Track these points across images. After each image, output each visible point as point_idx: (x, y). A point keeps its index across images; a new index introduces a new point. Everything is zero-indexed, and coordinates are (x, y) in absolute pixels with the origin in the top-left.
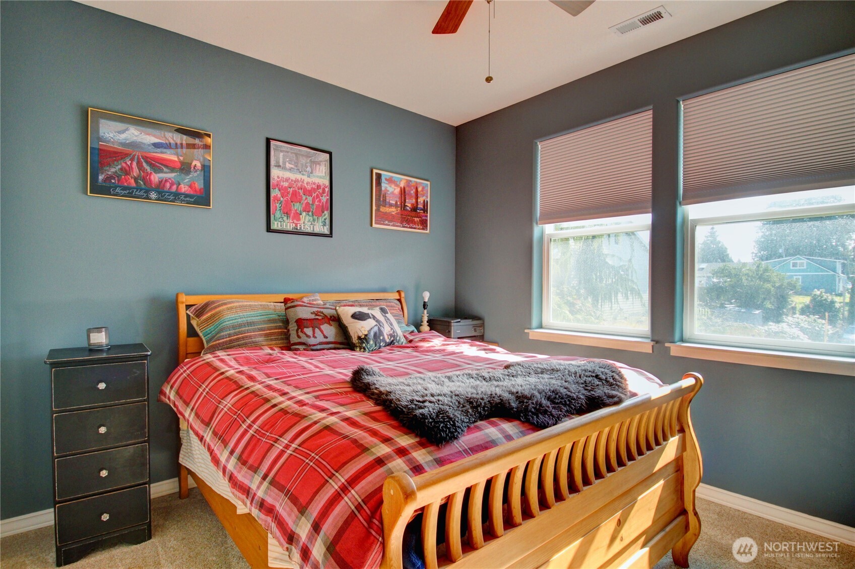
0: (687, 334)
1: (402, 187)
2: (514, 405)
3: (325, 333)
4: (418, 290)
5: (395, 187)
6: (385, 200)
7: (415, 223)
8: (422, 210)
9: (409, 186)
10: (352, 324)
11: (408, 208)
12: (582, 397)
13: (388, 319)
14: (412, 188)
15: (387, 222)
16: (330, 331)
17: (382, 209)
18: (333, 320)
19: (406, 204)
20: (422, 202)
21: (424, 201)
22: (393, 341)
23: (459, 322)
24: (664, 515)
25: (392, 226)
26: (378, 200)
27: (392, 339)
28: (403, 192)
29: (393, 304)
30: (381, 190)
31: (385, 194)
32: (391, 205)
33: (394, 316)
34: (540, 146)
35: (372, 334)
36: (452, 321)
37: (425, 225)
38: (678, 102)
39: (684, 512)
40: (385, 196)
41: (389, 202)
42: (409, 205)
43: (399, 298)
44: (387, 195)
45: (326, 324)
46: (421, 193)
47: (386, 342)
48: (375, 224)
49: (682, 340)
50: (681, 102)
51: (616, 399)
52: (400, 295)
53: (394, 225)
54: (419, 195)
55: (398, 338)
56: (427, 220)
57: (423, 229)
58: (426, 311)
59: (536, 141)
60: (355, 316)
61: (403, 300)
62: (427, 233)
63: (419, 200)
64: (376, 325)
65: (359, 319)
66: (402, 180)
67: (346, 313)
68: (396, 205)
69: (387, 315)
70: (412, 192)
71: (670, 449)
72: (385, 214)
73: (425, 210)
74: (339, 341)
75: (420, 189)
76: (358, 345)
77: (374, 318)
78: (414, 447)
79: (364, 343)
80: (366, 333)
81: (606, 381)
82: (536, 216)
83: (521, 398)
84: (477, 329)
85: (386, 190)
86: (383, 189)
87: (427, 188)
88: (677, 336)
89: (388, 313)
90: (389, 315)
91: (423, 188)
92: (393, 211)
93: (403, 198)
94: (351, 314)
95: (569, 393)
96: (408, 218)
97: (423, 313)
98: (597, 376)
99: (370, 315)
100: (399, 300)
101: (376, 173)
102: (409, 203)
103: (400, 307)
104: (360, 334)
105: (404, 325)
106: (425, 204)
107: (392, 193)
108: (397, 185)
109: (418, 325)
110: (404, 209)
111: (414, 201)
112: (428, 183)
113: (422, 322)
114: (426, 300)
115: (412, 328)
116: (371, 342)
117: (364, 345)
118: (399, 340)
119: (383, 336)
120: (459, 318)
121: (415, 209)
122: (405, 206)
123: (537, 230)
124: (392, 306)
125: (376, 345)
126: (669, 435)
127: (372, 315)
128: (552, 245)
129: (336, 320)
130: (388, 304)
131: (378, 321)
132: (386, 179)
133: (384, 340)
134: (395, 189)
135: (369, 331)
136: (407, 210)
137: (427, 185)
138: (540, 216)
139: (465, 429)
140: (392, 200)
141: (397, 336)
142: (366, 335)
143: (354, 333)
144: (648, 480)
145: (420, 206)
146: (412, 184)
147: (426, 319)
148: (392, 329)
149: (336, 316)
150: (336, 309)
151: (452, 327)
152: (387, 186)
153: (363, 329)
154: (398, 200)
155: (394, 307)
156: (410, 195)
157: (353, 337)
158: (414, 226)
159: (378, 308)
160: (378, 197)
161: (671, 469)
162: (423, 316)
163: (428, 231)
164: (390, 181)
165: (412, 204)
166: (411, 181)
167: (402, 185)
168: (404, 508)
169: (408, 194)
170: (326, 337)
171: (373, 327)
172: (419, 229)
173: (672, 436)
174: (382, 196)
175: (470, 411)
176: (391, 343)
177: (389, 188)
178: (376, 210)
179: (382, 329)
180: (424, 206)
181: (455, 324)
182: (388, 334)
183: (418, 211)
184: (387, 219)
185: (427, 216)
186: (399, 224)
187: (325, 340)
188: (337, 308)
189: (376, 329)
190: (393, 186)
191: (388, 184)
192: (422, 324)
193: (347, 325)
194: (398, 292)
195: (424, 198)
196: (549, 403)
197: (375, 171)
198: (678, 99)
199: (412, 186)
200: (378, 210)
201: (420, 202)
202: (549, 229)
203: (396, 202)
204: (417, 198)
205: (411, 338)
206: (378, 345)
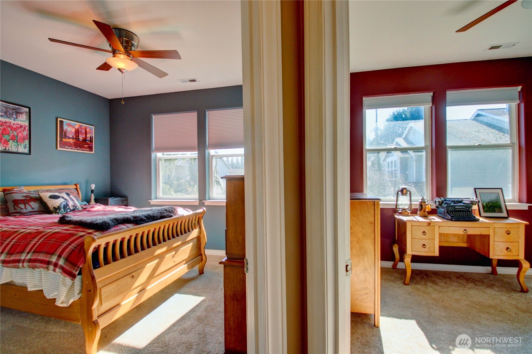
0: (211, 197)
1: (77, 129)
2: (132, 219)
3: (32, 206)
4: (88, 183)
5: (72, 128)
6: (65, 135)
7: (85, 148)
8: (89, 141)
9: (81, 128)
10: (49, 201)
11: (80, 140)
12: (158, 216)
13: (71, 198)
14: (83, 129)
15: (67, 147)
16: (35, 205)
17: (64, 140)
18: (37, 200)
19: (79, 138)
20: (89, 137)
21: (91, 137)
22: (75, 209)
23: (113, 199)
24: (193, 255)
25: (70, 149)
26: (61, 135)
27: (74, 208)
28: (77, 132)
29: (72, 191)
30: (63, 129)
31: (66, 132)
32: (69, 138)
33: (75, 197)
34: (153, 117)
35: (62, 206)
36: (109, 199)
37: (91, 149)
38: (205, 111)
39: (201, 255)
40: (65, 133)
41: (68, 136)
42: (82, 138)
43: (76, 188)
44: (67, 132)
45: (32, 202)
46: (89, 132)
47: (70, 210)
48: (60, 147)
49: (209, 199)
50: (207, 112)
51: (170, 216)
52: (76, 186)
53: (71, 149)
54: (87, 133)
55: (77, 207)
56: (92, 147)
57: (90, 151)
58: (93, 194)
59: (151, 115)
60: (51, 197)
61: (78, 189)
62: (93, 154)
63: (87, 136)
64: (65, 201)
65: (54, 198)
66: (77, 125)
67: (45, 196)
68: (73, 138)
69: (70, 196)
70: (83, 131)
71: (194, 233)
72: (66, 142)
73: (91, 141)
74: (41, 210)
75: (88, 130)
76: (54, 211)
77: (63, 198)
78: (94, 232)
79: (58, 210)
80: (59, 205)
81: (169, 211)
82: (153, 148)
83: (135, 217)
84: (124, 202)
85: (66, 130)
86: (64, 129)
87: (92, 130)
88: (207, 198)
89: (70, 195)
90: (71, 196)
91: (90, 130)
92: (71, 141)
93: (77, 135)
94: (49, 196)
95: (154, 215)
96: (80, 145)
97: (91, 195)
98: (166, 210)
99: (61, 197)
100: (76, 189)
101: (60, 121)
102: (81, 137)
103: (77, 192)
104: (55, 206)
105: (80, 202)
106: (91, 138)
107: (70, 131)
108: (74, 128)
109: (89, 201)
110: (78, 140)
111: (84, 136)
112: (93, 127)
113: (91, 200)
114: (93, 188)
115: (85, 203)
116: (62, 210)
117: (58, 211)
118: (78, 208)
119: (69, 206)
120: (113, 197)
121: (85, 140)
122: (78, 139)
123: (153, 155)
124: (72, 192)
125: (65, 211)
126: (194, 228)
127: (62, 196)
128: (160, 162)
129: (39, 200)
130: (70, 191)
131: (65, 199)
132: (66, 124)
133: (69, 208)
134: (72, 129)
135: (61, 204)
136: (80, 141)
137: (92, 128)
138: (155, 148)
139: (113, 226)
140: (70, 135)
141: (77, 206)
142: (59, 206)
143: (51, 206)
144: (185, 243)
145: (88, 139)
146: (83, 127)
147: (93, 198)
148: (74, 203)
149: (39, 197)
150: (39, 195)
151: (109, 202)
152: (67, 127)
153: (56, 203)
154: (74, 135)
155: (73, 192)
156: (81, 132)
157: (51, 208)
158: (85, 150)
159: (64, 193)
160: (61, 133)
161: (195, 240)
162: (91, 197)
163: (93, 152)
164: (69, 125)
165: (83, 138)
166: (82, 126)
167: (77, 127)
168: (92, 244)
169: (81, 133)
170: (33, 209)
171: (63, 202)
172: (88, 151)
173: (195, 229)
174: (64, 133)
175: (115, 221)
176: (73, 210)
177: (68, 129)
178: (60, 140)
179: (68, 203)
180: (90, 139)
181: (111, 200)
182: (72, 205)
183: (87, 141)
184: (66, 145)
185: (92, 144)
186: (75, 148)
187: (32, 210)
188: (40, 193)
189: (64, 203)
190: (71, 128)
191: (68, 126)
192: (91, 201)
193: (46, 202)
194: (76, 185)
195: (91, 135)
196: (145, 218)
197: (59, 119)
198: (205, 110)
199: (83, 128)
200: (61, 140)
201: (88, 137)
202: (159, 155)
203: (73, 136)
204: (86, 134)
205: (85, 207)
206: (66, 211)
